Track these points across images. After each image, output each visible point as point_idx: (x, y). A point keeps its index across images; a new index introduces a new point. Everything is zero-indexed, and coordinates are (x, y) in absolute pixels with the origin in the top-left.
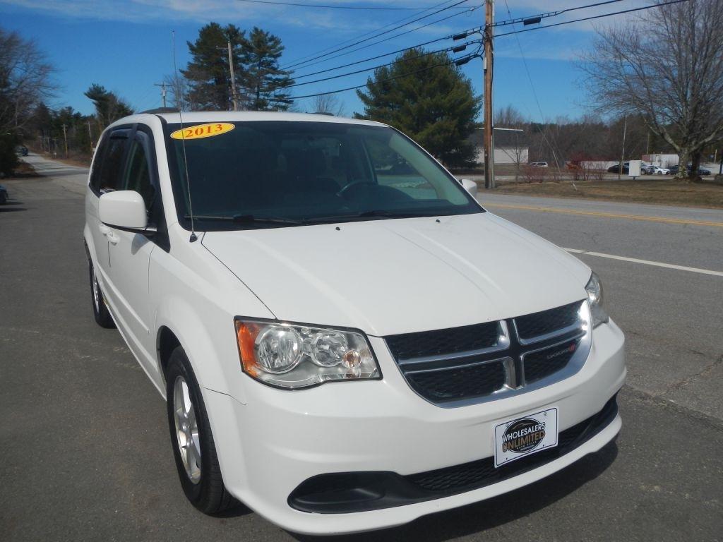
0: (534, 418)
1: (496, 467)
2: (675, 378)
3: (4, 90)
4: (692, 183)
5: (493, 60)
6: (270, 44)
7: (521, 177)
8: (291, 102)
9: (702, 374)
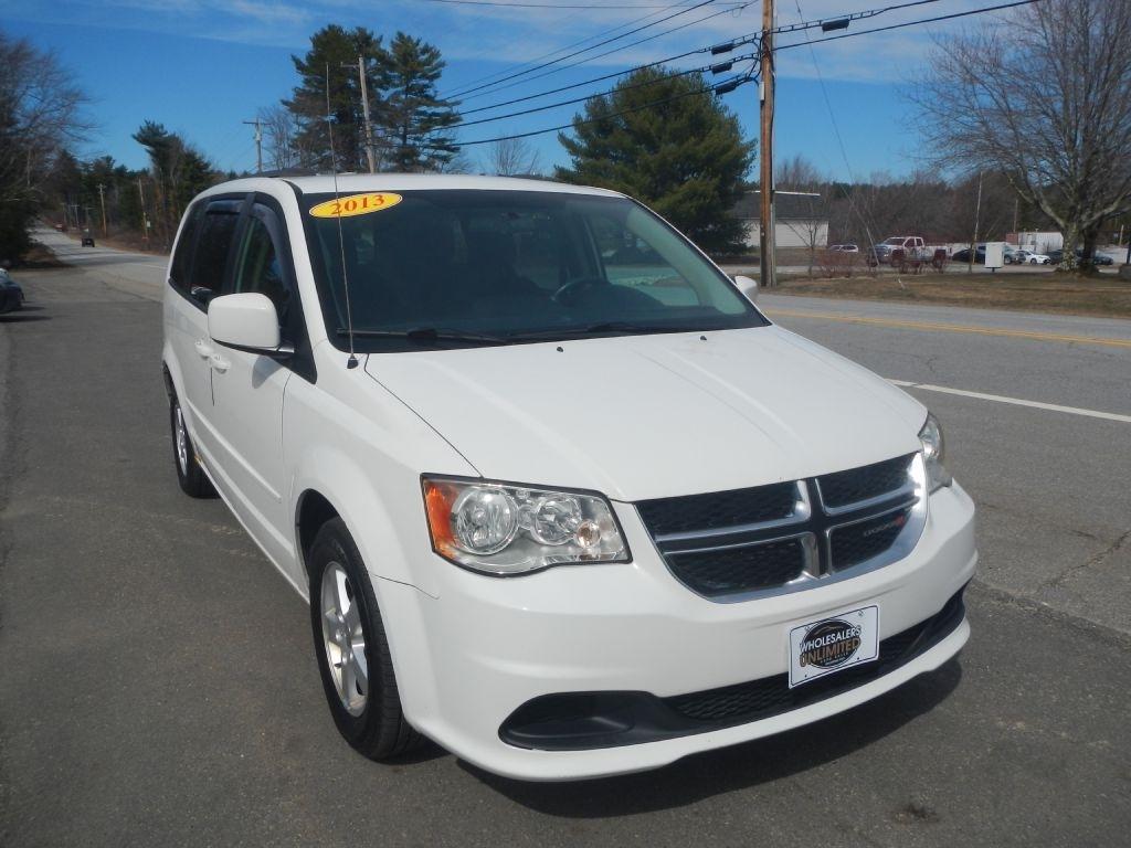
0: (844, 619)
1: (791, 686)
2: (1049, 571)
3: (9, 130)
4: (1084, 278)
5: (774, 85)
6: (423, 57)
7: (818, 269)
8: (455, 150)
9: (1090, 565)
